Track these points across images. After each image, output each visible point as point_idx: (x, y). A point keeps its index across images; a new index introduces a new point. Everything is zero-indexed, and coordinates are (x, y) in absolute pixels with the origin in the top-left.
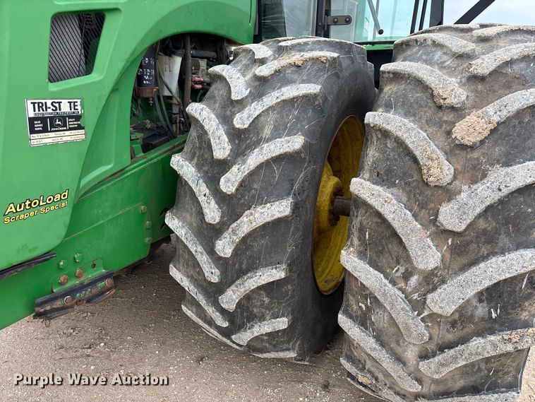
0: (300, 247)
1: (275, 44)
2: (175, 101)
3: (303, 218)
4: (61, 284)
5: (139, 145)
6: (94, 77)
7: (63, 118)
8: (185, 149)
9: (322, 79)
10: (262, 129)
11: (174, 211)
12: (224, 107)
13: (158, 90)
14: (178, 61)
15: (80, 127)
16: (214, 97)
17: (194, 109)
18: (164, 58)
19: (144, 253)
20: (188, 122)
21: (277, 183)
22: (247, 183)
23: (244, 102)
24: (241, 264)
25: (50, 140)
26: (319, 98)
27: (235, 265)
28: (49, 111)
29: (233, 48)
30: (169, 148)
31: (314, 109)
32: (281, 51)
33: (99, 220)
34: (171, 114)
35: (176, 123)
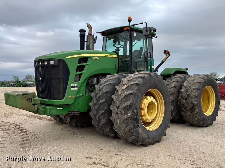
4: (72, 110)
6: (80, 81)
7: (75, 87)
10: (103, 88)
15: (77, 88)
18: (92, 78)
22: (100, 97)
23: (102, 85)
25: (73, 89)
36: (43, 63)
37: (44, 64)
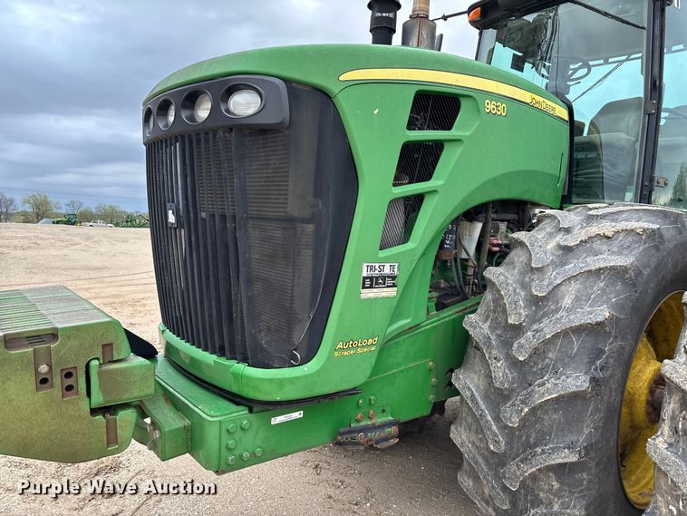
0: (600, 431)
1: (584, 212)
2: (471, 263)
3: (606, 398)
4: (358, 421)
5: (433, 304)
6: (410, 245)
7: (384, 278)
8: (479, 310)
9: (636, 252)
10: (562, 298)
11: (462, 371)
12: (523, 274)
13: (456, 253)
14: (479, 226)
15: (394, 286)
16: (513, 263)
17: (492, 273)
18: (466, 224)
19: (426, 411)
20: (483, 285)
21: (576, 354)
22: (541, 351)
23: (545, 270)
24: (528, 437)
25: (373, 294)
26: (630, 271)
27: (521, 437)
28: (377, 272)
29: (537, 211)
30: (461, 308)
31: (624, 282)
32: (590, 219)
33: (392, 369)
34: (465, 275)
35: (469, 284)
36: (184, 114)
37: (192, 118)
